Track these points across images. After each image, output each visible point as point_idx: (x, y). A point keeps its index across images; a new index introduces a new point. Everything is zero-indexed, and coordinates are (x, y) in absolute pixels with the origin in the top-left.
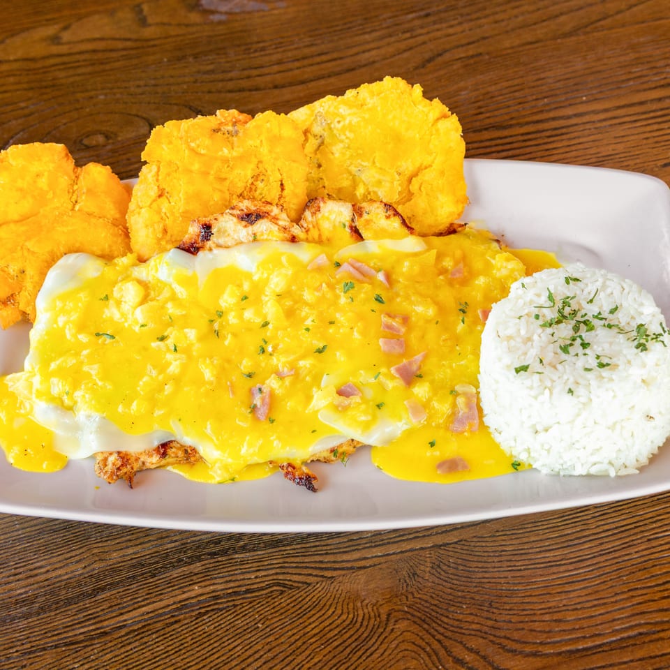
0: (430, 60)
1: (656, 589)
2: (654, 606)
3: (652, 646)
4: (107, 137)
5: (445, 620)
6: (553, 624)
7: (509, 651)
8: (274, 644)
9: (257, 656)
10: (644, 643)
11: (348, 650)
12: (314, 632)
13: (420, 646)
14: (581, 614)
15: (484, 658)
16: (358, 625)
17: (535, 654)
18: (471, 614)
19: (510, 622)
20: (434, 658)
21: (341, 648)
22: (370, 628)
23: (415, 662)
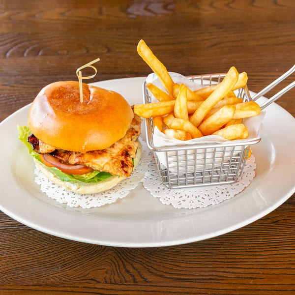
0: (215, 45)
1: (226, 263)
2: (222, 270)
3: (214, 285)
4: (68, 52)
5: (128, 254)
6: (174, 266)
7: (150, 272)
8: (54, 247)
9: (45, 250)
10: (211, 283)
11: (83, 256)
12: (72, 246)
13: (113, 262)
14: (188, 265)
15: (139, 272)
16: (91, 248)
17: (161, 276)
18: (141, 255)
19: (156, 261)
20: (118, 267)
21: (80, 255)
22: (96, 250)
23: (109, 267)
